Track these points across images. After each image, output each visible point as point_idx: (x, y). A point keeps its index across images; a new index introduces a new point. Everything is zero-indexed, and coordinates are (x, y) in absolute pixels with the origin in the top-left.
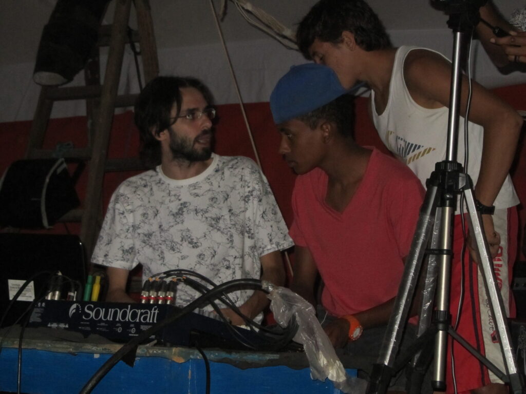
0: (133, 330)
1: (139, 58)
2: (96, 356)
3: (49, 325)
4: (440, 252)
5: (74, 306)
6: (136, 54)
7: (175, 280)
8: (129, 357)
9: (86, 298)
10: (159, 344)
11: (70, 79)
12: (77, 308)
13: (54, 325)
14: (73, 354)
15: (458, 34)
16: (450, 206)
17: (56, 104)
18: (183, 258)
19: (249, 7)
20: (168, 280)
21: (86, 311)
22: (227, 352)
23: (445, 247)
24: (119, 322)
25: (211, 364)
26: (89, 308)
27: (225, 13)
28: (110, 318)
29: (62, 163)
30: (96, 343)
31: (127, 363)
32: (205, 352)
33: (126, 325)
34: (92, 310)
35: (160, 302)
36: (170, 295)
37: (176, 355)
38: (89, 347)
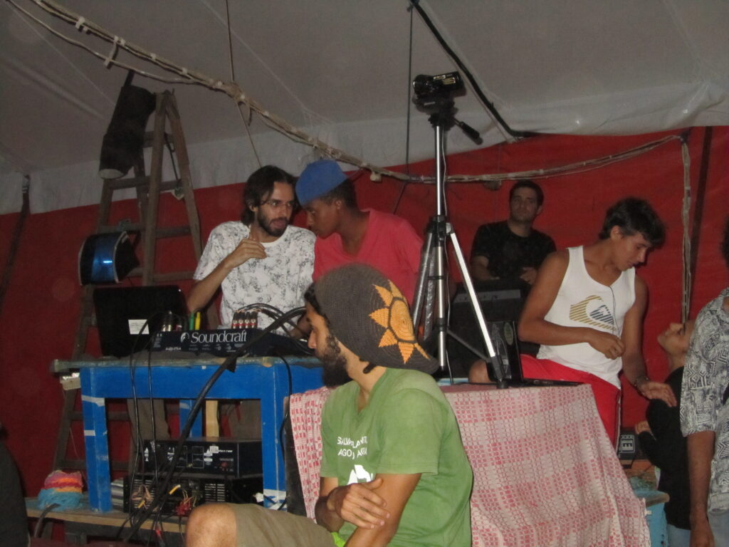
0: (230, 348)
1: (174, 154)
2: (204, 368)
3: (167, 349)
4: (437, 278)
5: (184, 334)
6: (171, 151)
7: (256, 311)
8: (231, 366)
9: (191, 328)
10: (251, 356)
11: (125, 173)
12: (186, 336)
13: (171, 349)
14: (189, 368)
15: (438, 128)
16: (441, 246)
17: (115, 192)
18: (248, 296)
19: (266, 114)
20: (251, 311)
21: (193, 337)
22: (299, 357)
23: (440, 274)
24: (219, 343)
25: (290, 366)
26: (195, 335)
27: (250, 120)
28: (211, 340)
29: (125, 235)
30: (205, 358)
31: (231, 371)
32: (285, 358)
33: (224, 345)
34: (197, 336)
35: (247, 327)
36: (253, 321)
37: (266, 362)
38: (200, 361)
